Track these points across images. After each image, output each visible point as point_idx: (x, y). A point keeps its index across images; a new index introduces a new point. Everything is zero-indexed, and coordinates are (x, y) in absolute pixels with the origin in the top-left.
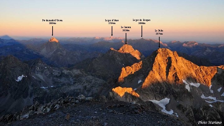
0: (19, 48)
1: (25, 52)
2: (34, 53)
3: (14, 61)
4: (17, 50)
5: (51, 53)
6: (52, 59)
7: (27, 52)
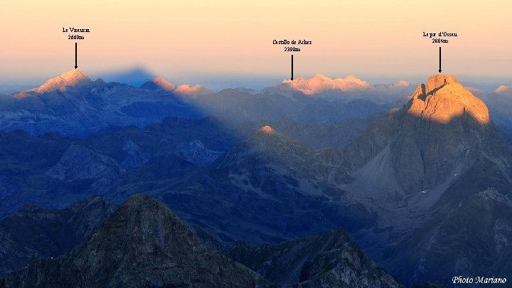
0: (200, 145)
1: (239, 180)
2: (305, 187)
3: (166, 239)
4: (184, 163)
5: (428, 198)
6: (432, 240)
7: (255, 181)
